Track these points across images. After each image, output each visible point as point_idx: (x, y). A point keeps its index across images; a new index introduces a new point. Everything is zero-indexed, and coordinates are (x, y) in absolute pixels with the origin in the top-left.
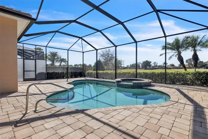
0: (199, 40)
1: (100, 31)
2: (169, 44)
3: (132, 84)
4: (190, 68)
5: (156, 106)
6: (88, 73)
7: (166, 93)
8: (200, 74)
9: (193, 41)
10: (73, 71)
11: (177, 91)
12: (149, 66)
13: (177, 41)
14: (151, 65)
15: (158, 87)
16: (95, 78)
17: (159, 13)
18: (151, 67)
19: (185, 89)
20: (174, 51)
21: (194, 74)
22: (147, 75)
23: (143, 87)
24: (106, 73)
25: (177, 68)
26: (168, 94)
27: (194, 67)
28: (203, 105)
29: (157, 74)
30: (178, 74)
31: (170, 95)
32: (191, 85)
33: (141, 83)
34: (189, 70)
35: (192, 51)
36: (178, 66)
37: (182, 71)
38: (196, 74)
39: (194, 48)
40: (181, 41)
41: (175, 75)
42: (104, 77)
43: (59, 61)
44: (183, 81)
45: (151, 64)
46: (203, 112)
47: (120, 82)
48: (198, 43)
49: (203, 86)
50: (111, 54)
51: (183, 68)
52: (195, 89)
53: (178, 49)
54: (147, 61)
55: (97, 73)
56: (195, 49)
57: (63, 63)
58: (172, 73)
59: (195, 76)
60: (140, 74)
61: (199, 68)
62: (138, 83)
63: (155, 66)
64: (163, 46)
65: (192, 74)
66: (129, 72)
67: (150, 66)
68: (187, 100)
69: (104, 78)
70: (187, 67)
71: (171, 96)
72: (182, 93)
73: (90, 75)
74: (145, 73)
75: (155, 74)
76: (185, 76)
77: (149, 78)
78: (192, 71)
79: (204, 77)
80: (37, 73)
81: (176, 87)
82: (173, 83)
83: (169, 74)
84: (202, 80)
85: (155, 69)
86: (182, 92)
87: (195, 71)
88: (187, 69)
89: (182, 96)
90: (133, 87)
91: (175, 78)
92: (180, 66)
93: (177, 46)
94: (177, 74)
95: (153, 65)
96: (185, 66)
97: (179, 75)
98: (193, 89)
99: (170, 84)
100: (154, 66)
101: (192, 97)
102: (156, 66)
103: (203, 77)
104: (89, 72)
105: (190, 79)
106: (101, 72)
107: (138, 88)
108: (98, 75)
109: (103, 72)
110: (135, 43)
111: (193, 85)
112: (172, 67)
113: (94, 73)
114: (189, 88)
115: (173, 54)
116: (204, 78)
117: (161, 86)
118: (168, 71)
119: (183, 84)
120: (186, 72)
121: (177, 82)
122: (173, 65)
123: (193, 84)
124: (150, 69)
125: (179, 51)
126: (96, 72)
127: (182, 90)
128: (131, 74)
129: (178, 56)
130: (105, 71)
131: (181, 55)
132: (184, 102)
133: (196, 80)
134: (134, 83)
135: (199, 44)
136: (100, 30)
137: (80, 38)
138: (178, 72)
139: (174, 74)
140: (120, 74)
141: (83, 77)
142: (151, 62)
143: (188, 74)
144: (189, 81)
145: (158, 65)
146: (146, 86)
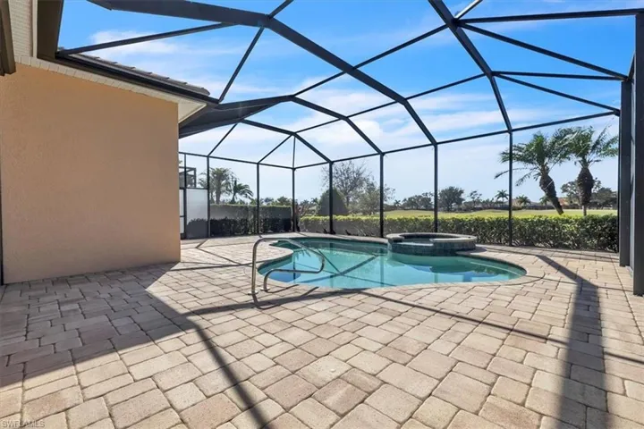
0: (594, 138)
1: (346, 119)
2: (520, 149)
3: (431, 245)
4: (574, 207)
5: (499, 284)
6: (307, 221)
7: (516, 263)
8: (596, 221)
9: (579, 140)
10: (268, 217)
11: (540, 260)
12: (457, 203)
13: (539, 140)
14: (463, 200)
15: (492, 252)
16: (325, 232)
17: (496, 78)
18: (462, 206)
19: (558, 256)
20: (531, 166)
21: (582, 222)
22: (463, 225)
23: (458, 253)
24: (354, 220)
25: (536, 207)
26: (520, 265)
27: (583, 204)
28: (596, 284)
29: (489, 222)
30: (540, 223)
31: (524, 267)
32: (574, 249)
33: (451, 244)
34: (569, 213)
35: (578, 163)
36: (538, 201)
37: (552, 214)
38: (586, 221)
39: (583, 158)
40: (549, 140)
41: (534, 224)
42: (349, 232)
43: (230, 191)
44: (554, 238)
45: (463, 196)
46: (596, 292)
47: (401, 241)
48: (592, 145)
49: (603, 250)
50: (355, 170)
51: (553, 208)
52: (582, 256)
53: (541, 161)
54: (451, 189)
55: (331, 221)
56: (584, 160)
57: (239, 197)
58: (526, 221)
59: (583, 226)
60: (444, 221)
61: (599, 206)
62: (446, 243)
63: (474, 202)
64: (504, 153)
65: (576, 220)
66: (416, 219)
67: (460, 201)
68: (563, 276)
69: (349, 234)
70: (566, 203)
71: (527, 269)
72: (551, 263)
73: (311, 226)
74: (456, 221)
75: (484, 223)
76: (559, 228)
77: (468, 232)
78: (578, 214)
79: (606, 228)
80: (188, 221)
81: (537, 251)
82: (529, 243)
83: (518, 221)
84: (600, 236)
85: (475, 209)
86: (553, 261)
87: (585, 214)
88: (564, 210)
89: (551, 269)
90: (433, 252)
91: (534, 232)
92: (545, 201)
93: (539, 154)
94: (539, 221)
95: (468, 199)
96: (559, 203)
97: (544, 224)
98: (579, 256)
99: (521, 245)
100: (470, 203)
101: (574, 271)
102: (478, 202)
103: (604, 230)
104: (310, 218)
105: (572, 234)
106: (341, 217)
107: (446, 255)
108: (334, 224)
109: (345, 217)
110: (433, 147)
111: (578, 248)
112: (523, 204)
113: (323, 222)
114: (569, 255)
115: (527, 172)
116: (607, 230)
117: (501, 251)
118: (517, 215)
119: (554, 247)
120: (561, 217)
121: (540, 242)
122: (524, 200)
123: (579, 245)
124: (460, 210)
125: (543, 166)
126: (328, 217)
127: (552, 258)
128: (421, 223)
129: (540, 177)
130: (350, 217)
131: (549, 174)
132: (558, 279)
133: (586, 236)
134: (435, 243)
135: (594, 147)
136: (347, 115)
137: (291, 134)
138: (540, 217)
139: (532, 221)
140: (393, 222)
141: (294, 231)
142: (461, 192)
143: (567, 221)
144: (569, 239)
145: (483, 199)
146: (463, 250)
